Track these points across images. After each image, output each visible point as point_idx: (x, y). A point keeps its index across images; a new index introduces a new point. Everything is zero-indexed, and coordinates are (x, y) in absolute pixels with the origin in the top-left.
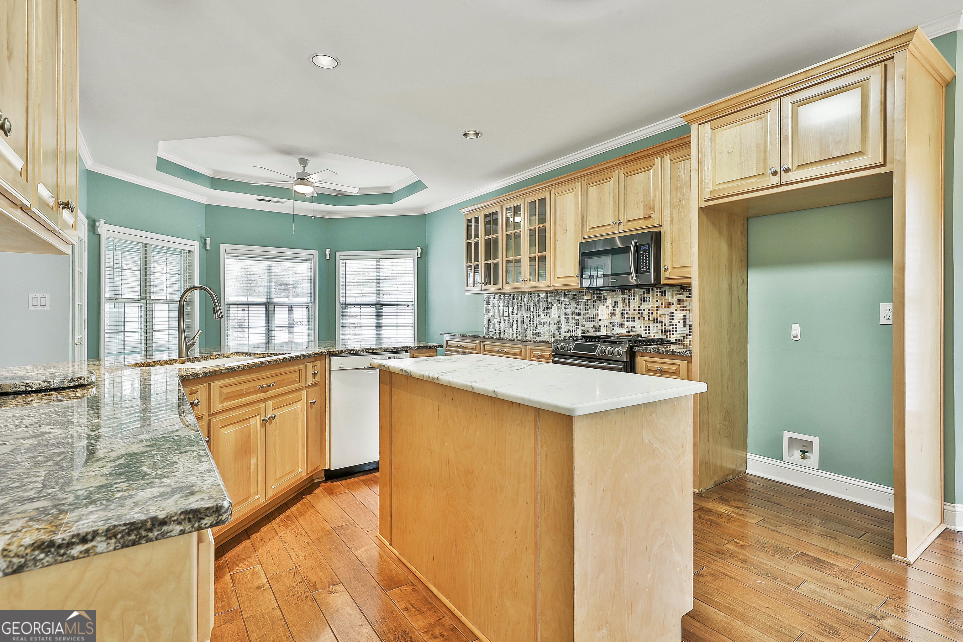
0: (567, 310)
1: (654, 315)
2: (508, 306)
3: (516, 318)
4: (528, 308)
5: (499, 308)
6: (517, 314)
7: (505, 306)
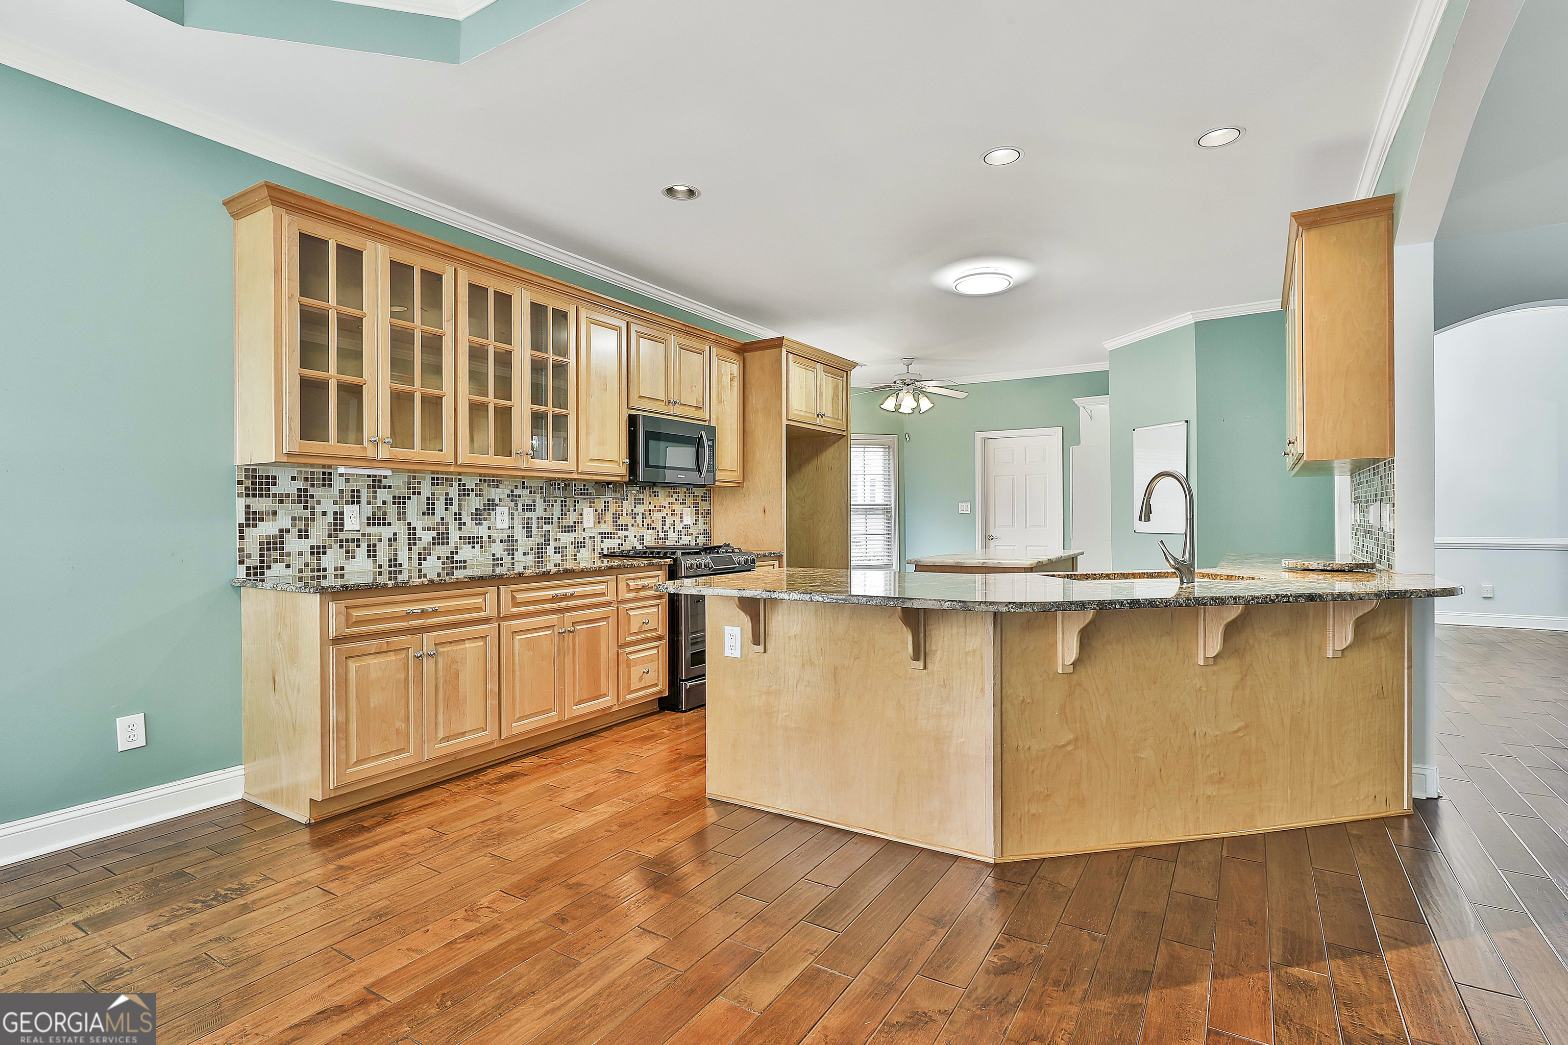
0: (529, 514)
1: (647, 521)
2: (359, 502)
3: (386, 532)
4: (430, 510)
5: (319, 509)
6: (389, 524)
7: (347, 503)
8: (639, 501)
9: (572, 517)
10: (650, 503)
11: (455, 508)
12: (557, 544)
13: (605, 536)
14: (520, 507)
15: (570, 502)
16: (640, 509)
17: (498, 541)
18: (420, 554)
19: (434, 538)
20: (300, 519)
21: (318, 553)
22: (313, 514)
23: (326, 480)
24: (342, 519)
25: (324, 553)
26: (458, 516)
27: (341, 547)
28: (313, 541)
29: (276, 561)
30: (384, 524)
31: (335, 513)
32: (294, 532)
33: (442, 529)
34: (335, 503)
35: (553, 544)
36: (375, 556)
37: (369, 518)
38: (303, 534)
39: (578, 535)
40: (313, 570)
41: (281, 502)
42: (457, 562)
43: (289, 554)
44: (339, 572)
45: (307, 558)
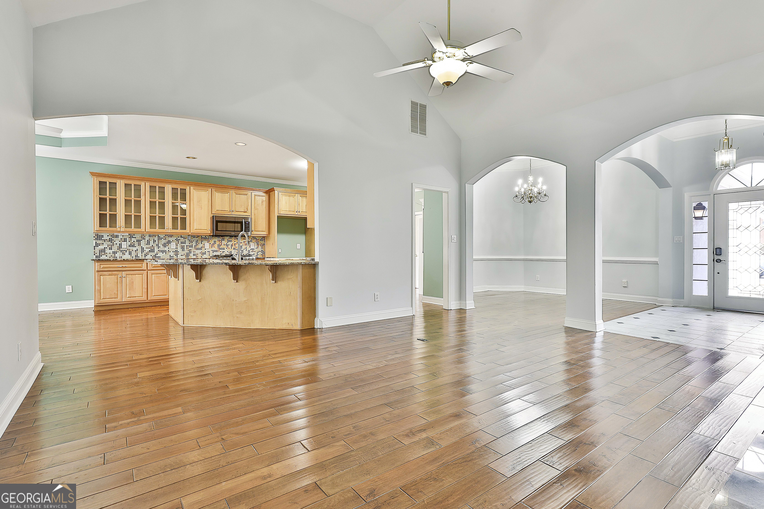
0: (183, 245)
1: (234, 247)
2: (126, 241)
3: (135, 249)
4: (148, 243)
5: (115, 243)
6: (135, 247)
7: (123, 241)
9: (200, 246)
11: (157, 243)
12: (194, 253)
13: (214, 251)
14: (180, 242)
16: (230, 243)
18: (145, 254)
19: (149, 250)
20: (110, 245)
21: (115, 253)
22: (113, 244)
23: (117, 236)
26: (157, 245)
27: (121, 252)
28: (113, 250)
29: (103, 255)
31: (120, 244)
32: (108, 248)
33: (152, 248)
34: (119, 241)
35: (192, 253)
36: (131, 254)
37: (129, 245)
38: (111, 249)
39: (203, 251)
40: (113, 257)
41: (105, 241)
42: (157, 257)
43: (107, 253)
45: (112, 254)
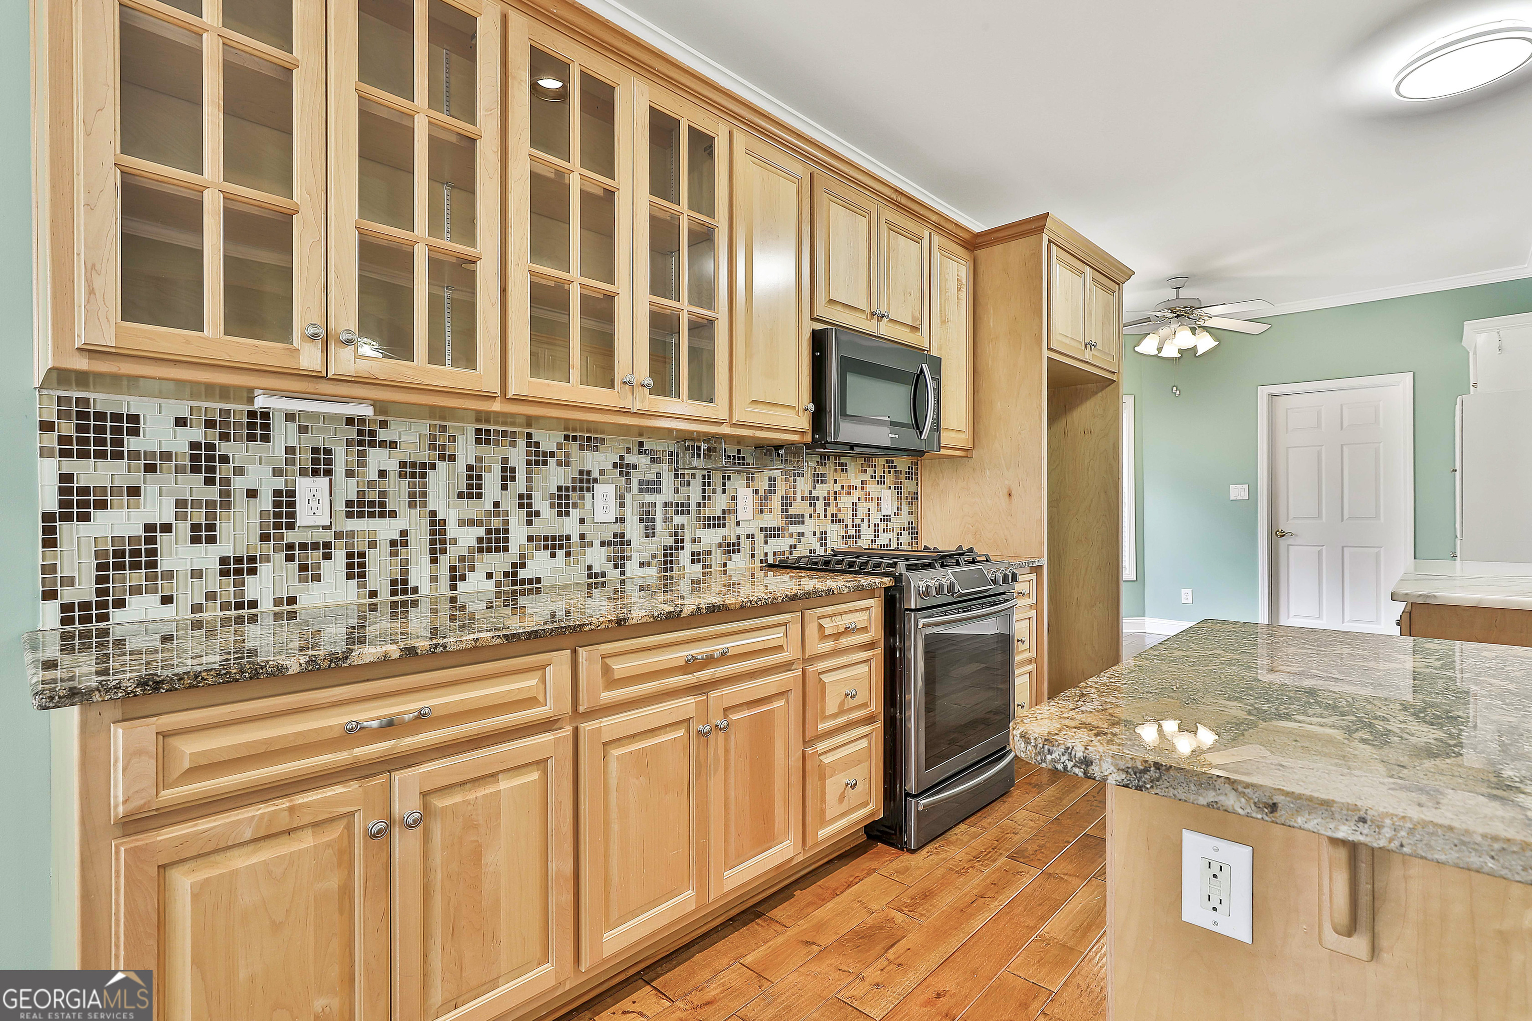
0: (648, 498)
2: (328, 473)
3: (386, 530)
4: (473, 486)
5: (239, 484)
6: (393, 514)
7: (303, 473)
8: (819, 479)
9: (719, 503)
10: (836, 482)
11: (519, 486)
12: (696, 547)
13: (771, 533)
14: (635, 485)
15: (716, 479)
16: (821, 491)
17: (597, 543)
18: (453, 569)
19: (480, 540)
20: (196, 504)
21: (238, 572)
22: (225, 494)
23: (257, 427)
24: (292, 504)
25: (253, 571)
26: (525, 501)
27: (290, 558)
28: (225, 548)
29: (136, 590)
30: (382, 515)
31: (277, 493)
32: (183, 529)
33: (496, 523)
34: (277, 472)
35: (689, 547)
36: (362, 575)
37: (349, 504)
38: (203, 534)
39: (729, 532)
40: (225, 606)
41: (150, 468)
42: (523, 582)
43: (169, 575)
44: (286, 608)
45: (213, 582)
